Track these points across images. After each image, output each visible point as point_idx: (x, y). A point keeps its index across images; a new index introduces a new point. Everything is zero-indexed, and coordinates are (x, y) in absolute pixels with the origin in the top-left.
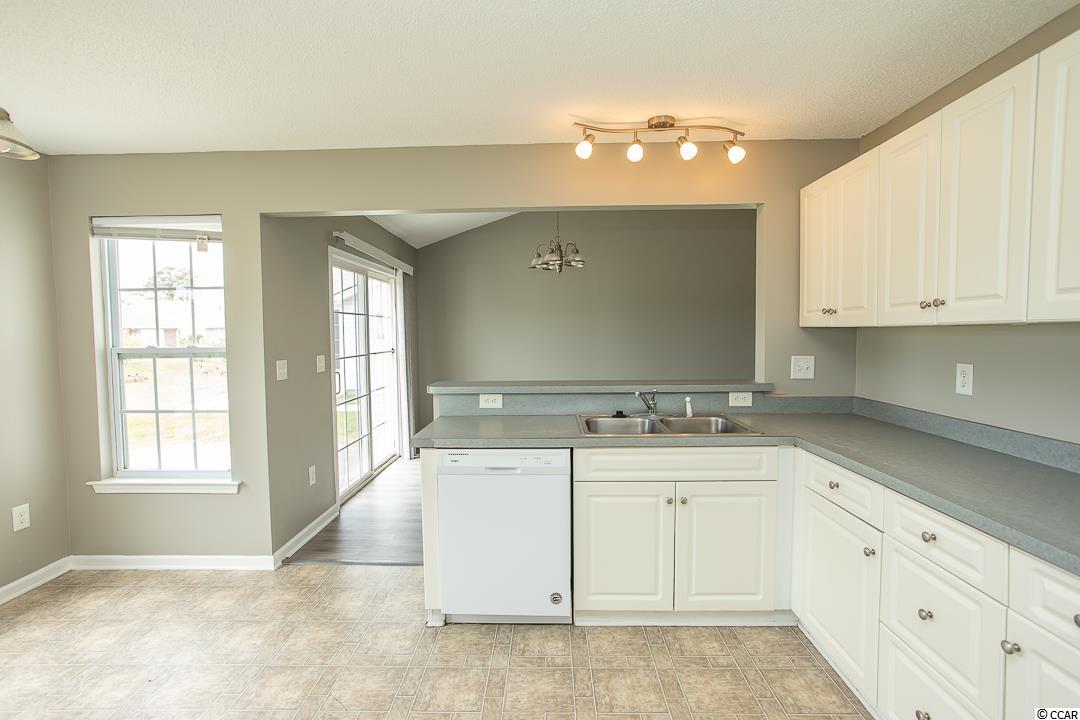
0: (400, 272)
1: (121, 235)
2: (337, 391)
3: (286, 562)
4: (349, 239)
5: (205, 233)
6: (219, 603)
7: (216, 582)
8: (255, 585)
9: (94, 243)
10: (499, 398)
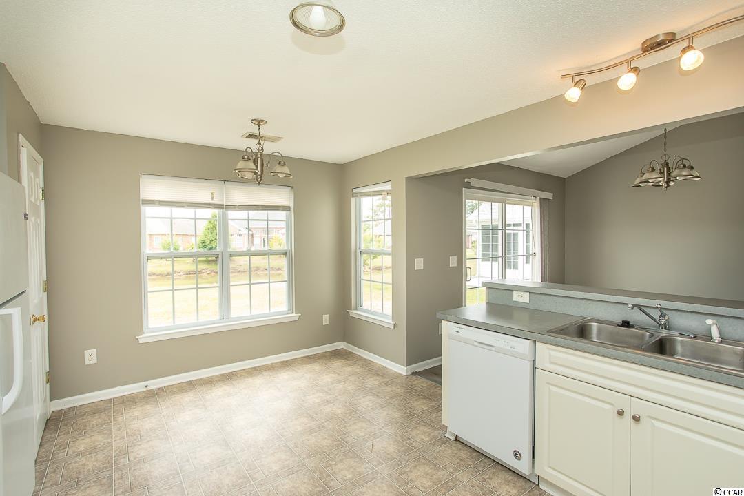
0: (538, 199)
1: (361, 196)
2: (468, 279)
3: (414, 374)
4: (475, 182)
5: (387, 191)
6: (372, 382)
7: (380, 372)
8: (392, 379)
9: (353, 200)
10: (527, 295)
